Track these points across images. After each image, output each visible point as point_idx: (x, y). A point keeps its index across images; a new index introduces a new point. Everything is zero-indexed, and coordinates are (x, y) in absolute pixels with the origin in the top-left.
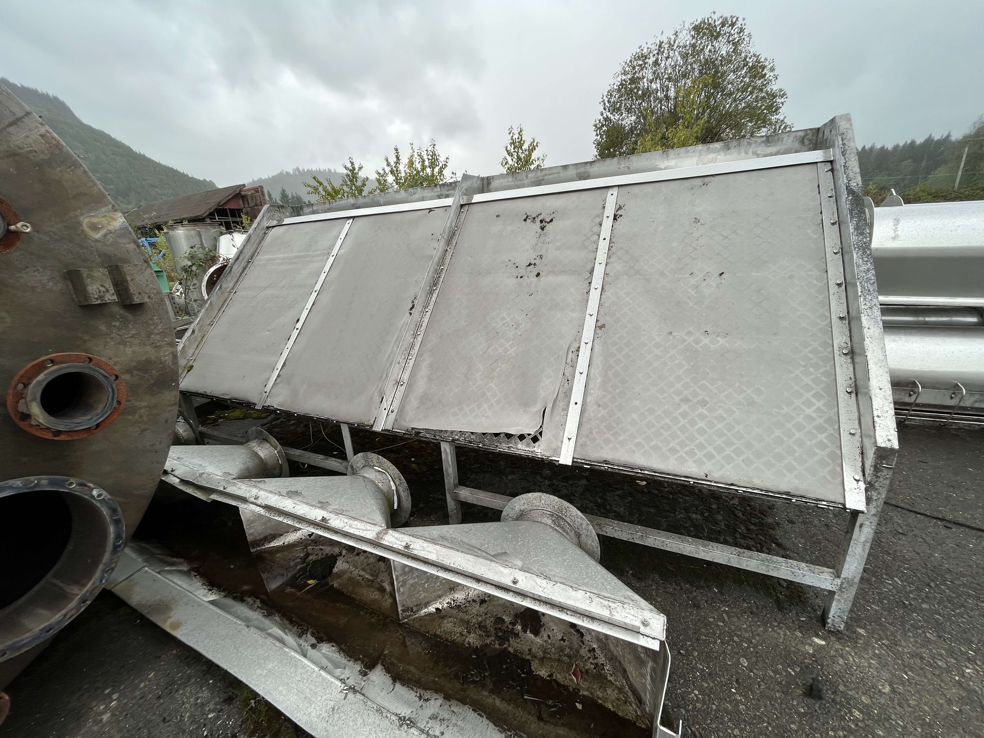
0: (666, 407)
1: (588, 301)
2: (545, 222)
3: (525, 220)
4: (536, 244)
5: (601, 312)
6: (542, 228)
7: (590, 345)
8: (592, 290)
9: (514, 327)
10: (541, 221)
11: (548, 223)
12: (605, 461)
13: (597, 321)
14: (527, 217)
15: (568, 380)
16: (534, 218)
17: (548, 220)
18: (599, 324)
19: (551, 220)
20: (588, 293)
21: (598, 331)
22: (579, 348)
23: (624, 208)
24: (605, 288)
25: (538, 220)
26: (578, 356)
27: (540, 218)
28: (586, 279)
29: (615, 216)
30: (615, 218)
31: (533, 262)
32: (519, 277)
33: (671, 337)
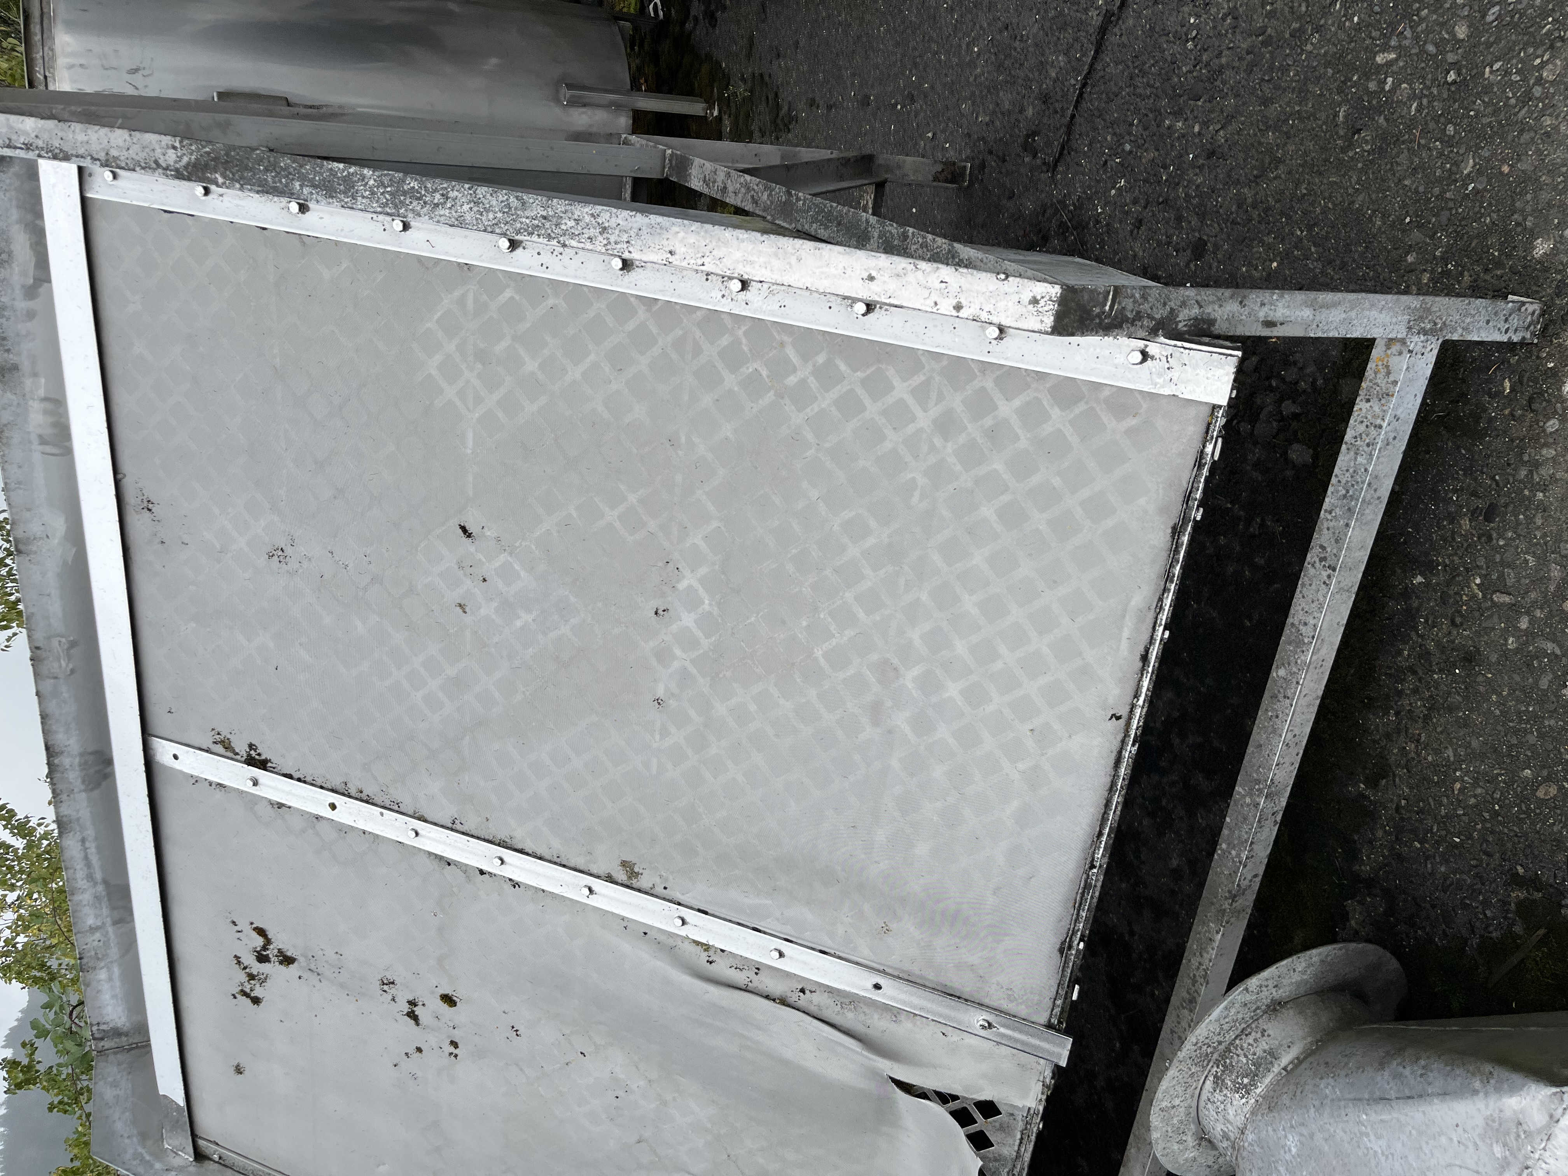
0: (895, 763)
1: (543, 891)
2: (264, 948)
3: (256, 1001)
4: (342, 986)
5: (580, 863)
6: (287, 960)
7: (691, 916)
8: (507, 872)
9: (621, 1093)
10: (262, 958)
11: (268, 942)
12: (1061, 951)
13: (610, 879)
14: (244, 993)
15: (803, 991)
16: (251, 977)
17: (259, 941)
18: (622, 876)
19: (261, 932)
20: (515, 884)
21: (644, 882)
22: (697, 943)
23: (224, 734)
24: (502, 835)
25: (257, 968)
26: (723, 951)
27: (249, 959)
28: (468, 877)
29: (250, 761)
30: (263, 765)
31: (406, 1008)
32: (452, 1049)
33: (673, 703)
